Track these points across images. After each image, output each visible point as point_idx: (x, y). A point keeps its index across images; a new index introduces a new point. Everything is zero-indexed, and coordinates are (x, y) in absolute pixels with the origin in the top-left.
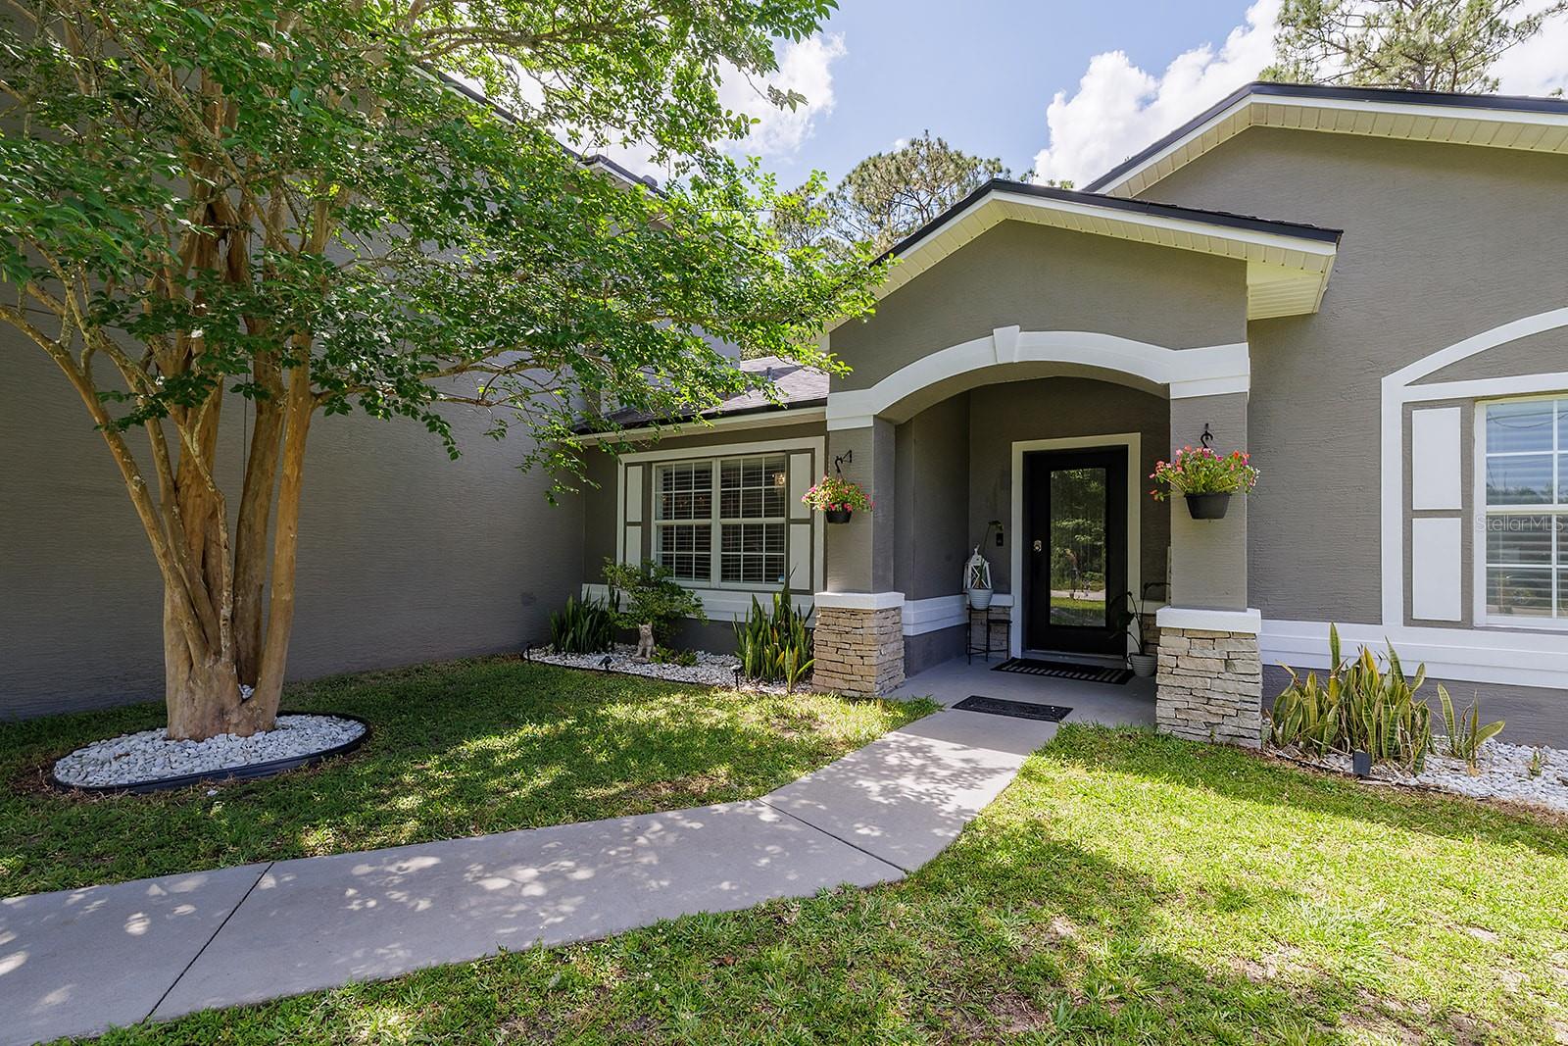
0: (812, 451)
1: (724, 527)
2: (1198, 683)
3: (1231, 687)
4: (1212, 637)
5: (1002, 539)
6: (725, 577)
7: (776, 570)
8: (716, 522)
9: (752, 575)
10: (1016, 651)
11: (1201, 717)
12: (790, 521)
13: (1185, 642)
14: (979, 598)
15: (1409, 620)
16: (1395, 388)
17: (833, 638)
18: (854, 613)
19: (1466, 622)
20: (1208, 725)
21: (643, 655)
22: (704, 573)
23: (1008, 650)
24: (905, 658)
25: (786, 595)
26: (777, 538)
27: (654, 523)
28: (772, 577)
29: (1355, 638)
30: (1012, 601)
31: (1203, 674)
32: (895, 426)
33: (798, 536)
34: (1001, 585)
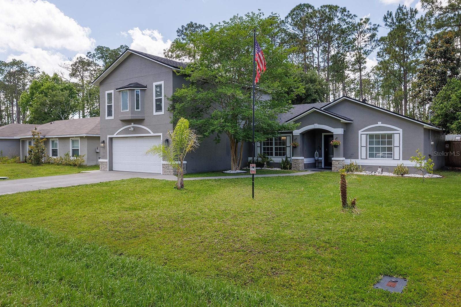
0: (290, 136)
1: (275, 147)
2: (336, 166)
3: (339, 166)
4: (337, 161)
5: (321, 149)
6: (275, 156)
7: (284, 154)
8: (274, 147)
9: (280, 155)
10: (323, 167)
11: (336, 169)
12: (286, 147)
13: (335, 161)
14: (316, 158)
15: (361, 159)
16: (360, 132)
17: (294, 163)
18: (297, 159)
19: (366, 159)
20: (337, 170)
21: (265, 167)
22: (272, 155)
23: (322, 167)
24: (304, 166)
25: (287, 158)
26: (284, 149)
27: (262, 146)
28: (284, 155)
29: (354, 161)
30: (322, 159)
31: (336, 165)
32: (303, 134)
33: (288, 149)
34: (320, 156)
